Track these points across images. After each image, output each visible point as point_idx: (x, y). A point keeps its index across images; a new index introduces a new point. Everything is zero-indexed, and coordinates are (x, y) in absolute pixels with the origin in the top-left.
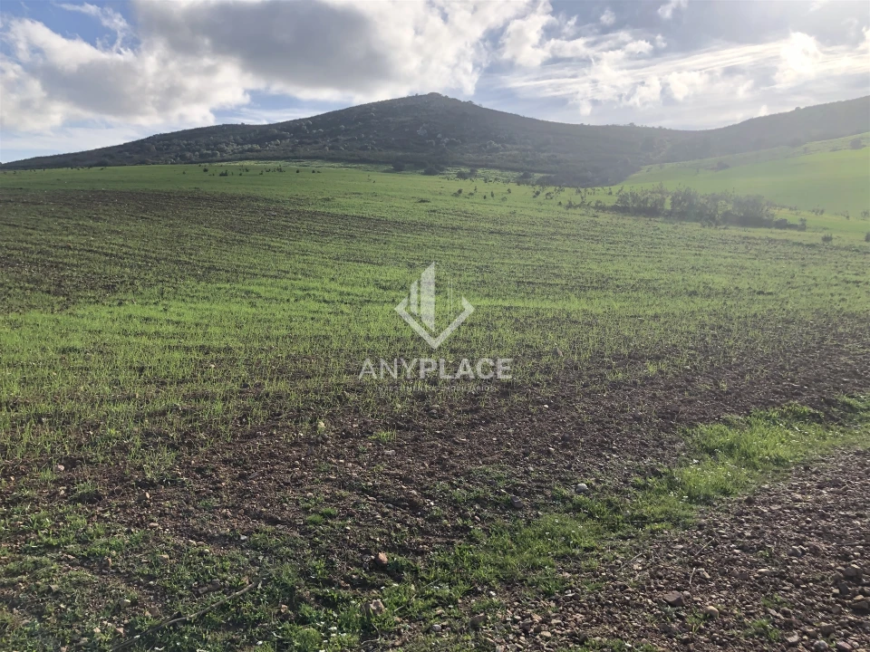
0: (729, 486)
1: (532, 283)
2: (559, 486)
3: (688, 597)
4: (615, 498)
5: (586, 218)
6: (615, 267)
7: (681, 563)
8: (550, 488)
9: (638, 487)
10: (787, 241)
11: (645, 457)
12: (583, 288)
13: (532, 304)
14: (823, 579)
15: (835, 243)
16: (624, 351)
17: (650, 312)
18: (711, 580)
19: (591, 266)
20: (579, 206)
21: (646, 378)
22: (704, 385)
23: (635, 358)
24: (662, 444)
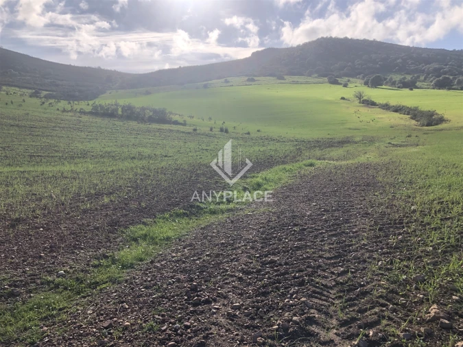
0: (143, 256)
1: (40, 156)
2: (46, 276)
3: (116, 321)
4: (81, 275)
5: (74, 118)
6: (92, 146)
7: (114, 303)
8: (40, 278)
9: (95, 266)
10: (178, 131)
11: (100, 249)
12: (72, 158)
13: (40, 169)
14: (181, 293)
15: (198, 132)
16: (93, 192)
17: (110, 169)
18: (129, 308)
19: (77, 145)
20: (70, 111)
21: (103, 205)
22: (133, 205)
23: (99, 195)
24: (110, 240)
